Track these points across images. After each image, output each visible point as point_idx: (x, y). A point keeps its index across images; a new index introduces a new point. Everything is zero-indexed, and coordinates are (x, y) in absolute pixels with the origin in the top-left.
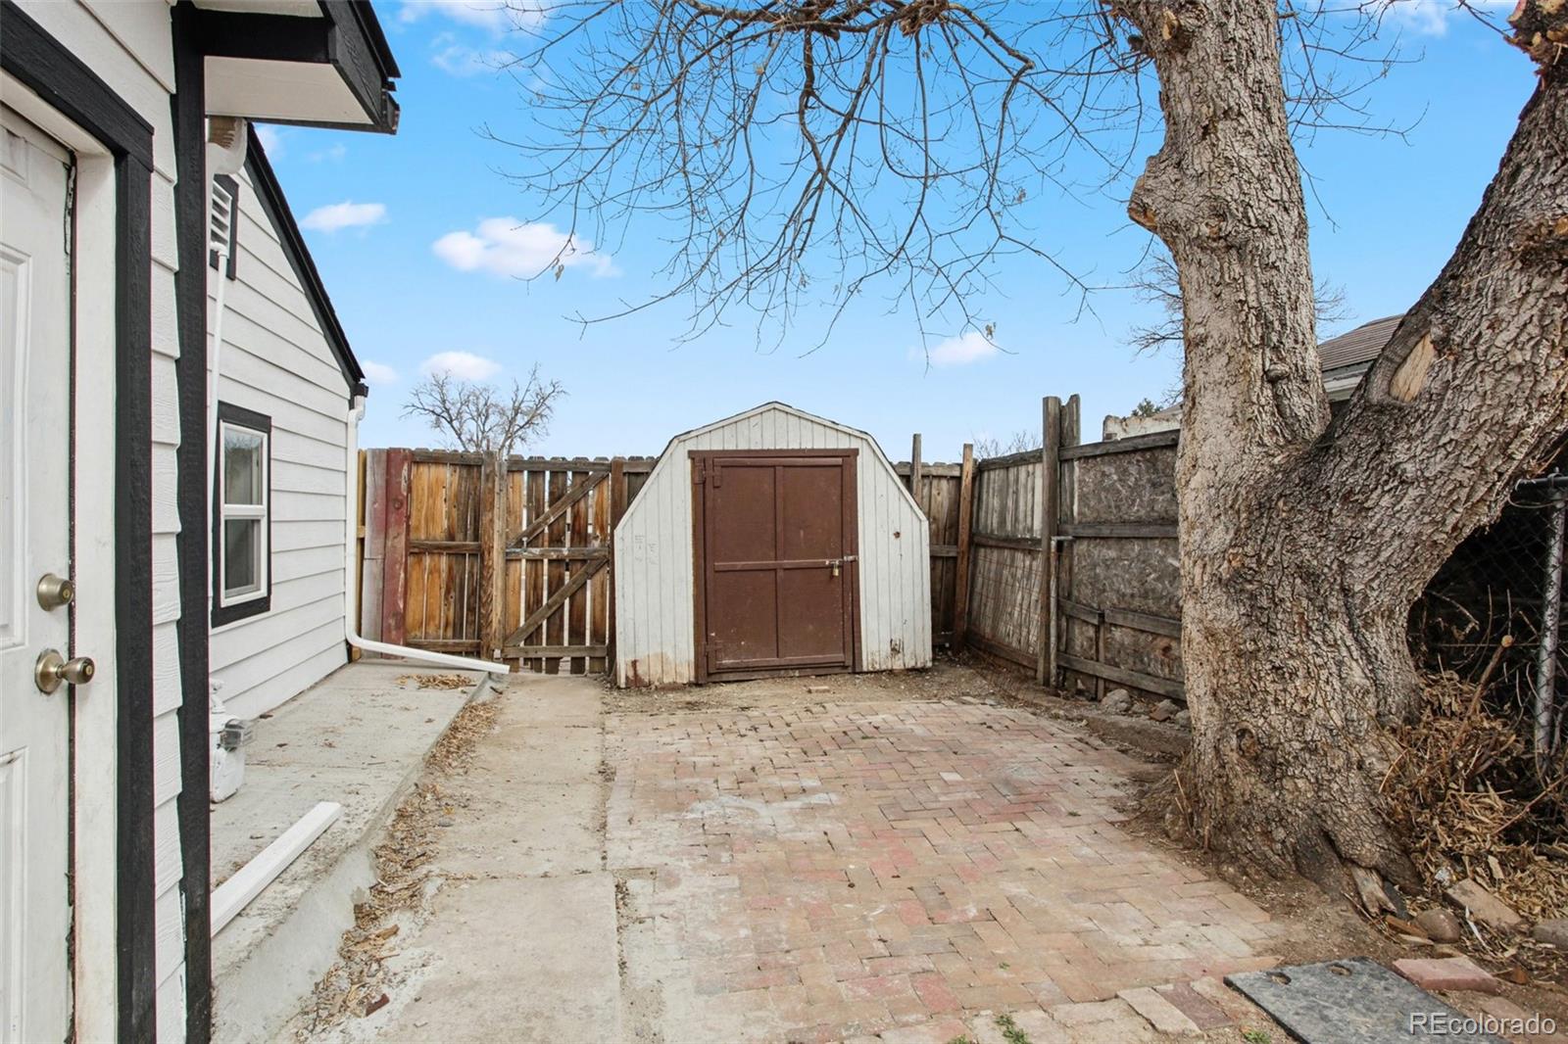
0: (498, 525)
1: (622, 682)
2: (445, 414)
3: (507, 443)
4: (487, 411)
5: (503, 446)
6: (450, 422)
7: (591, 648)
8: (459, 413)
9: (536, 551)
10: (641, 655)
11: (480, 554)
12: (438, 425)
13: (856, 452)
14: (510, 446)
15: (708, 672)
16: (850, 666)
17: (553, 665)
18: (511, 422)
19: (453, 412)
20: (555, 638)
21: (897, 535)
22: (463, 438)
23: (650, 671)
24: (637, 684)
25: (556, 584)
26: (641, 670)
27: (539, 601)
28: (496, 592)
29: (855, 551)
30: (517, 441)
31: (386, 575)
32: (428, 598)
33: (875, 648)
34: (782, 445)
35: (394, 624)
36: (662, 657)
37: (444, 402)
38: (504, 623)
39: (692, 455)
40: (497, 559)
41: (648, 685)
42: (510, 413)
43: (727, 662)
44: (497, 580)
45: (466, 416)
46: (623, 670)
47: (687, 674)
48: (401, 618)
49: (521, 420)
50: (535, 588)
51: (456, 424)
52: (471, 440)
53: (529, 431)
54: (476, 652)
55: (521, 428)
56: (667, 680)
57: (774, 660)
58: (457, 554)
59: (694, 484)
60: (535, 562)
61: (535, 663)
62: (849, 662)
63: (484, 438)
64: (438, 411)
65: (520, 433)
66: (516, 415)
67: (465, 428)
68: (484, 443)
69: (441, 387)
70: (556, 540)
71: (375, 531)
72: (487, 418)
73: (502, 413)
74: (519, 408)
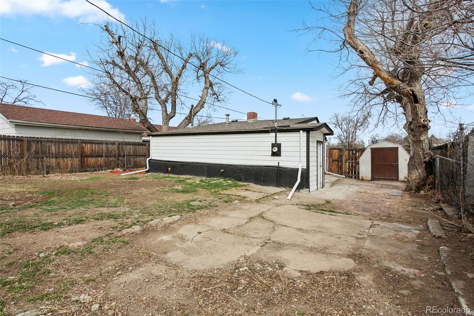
0: (344, 158)
1: (360, 179)
2: (338, 124)
3: (355, 131)
4: (349, 122)
5: (354, 132)
6: (339, 126)
7: (357, 175)
8: (342, 123)
9: (349, 161)
10: (363, 176)
11: (342, 161)
12: (336, 127)
13: (398, 147)
14: (356, 132)
15: (373, 179)
16: (397, 180)
17: (352, 177)
18: (356, 125)
19: (340, 123)
20: (352, 173)
21: (406, 160)
22: (343, 130)
23: (364, 178)
24: (362, 180)
25: (352, 166)
26: (363, 178)
27: (350, 168)
28: (344, 167)
29: (398, 162)
30: (358, 130)
31: (329, 164)
32: (334, 167)
33: (401, 177)
34: (385, 147)
35: (330, 170)
36: (366, 177)
37: (337, 121)
38: (345, 171)
39: (371, 148)
40: (344, 162)
41: (364, 180)
42: (356, 123)
43: (376, 177)
44: (344, 165)
45: (343, 124)
46: (360, 178)
47: (370, 179)
48: (331, 169)
49: (359, 124)
50: (349, 166)
51: (341, 126)
52: (344, 131)
53: (361, 127)
54: (341, 174)
55: (359, 127)
56: (367, 179)
57: (384, 178)
58: (338, 161)
59: (371, 153)
60: (349, 163)
61: (349, 177)
62: (397, 179)
63: (348, 130)
64: (336, 123)
65: (358, 128)
66: (357, 123)
67: (343, 127)
68: (348, 131)
69: (337, 117)
70: (352, 160)
71: (328, 158)
72: (349, 124)
73: (354, 122)
74: (358, 121)
